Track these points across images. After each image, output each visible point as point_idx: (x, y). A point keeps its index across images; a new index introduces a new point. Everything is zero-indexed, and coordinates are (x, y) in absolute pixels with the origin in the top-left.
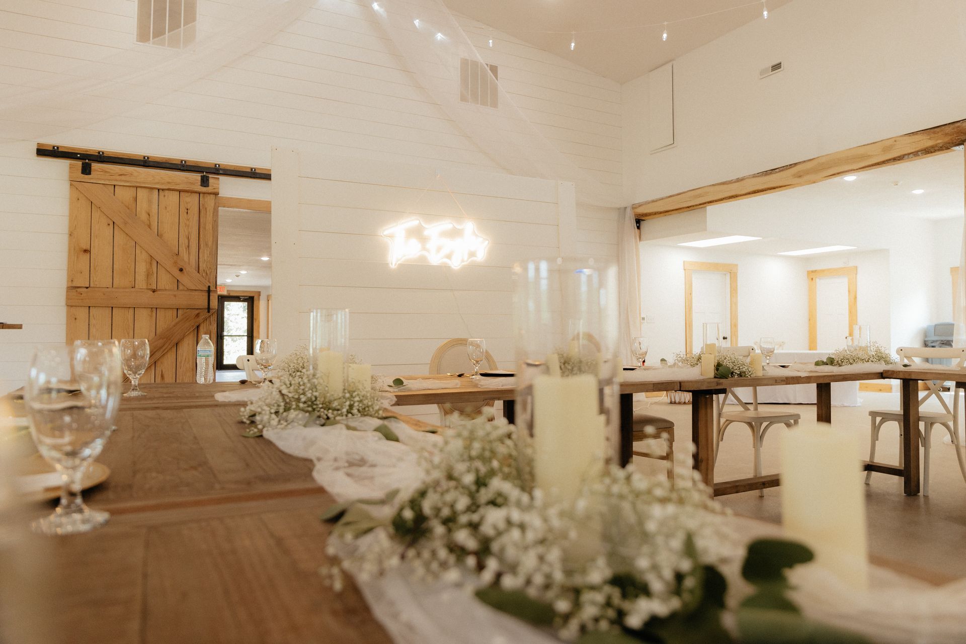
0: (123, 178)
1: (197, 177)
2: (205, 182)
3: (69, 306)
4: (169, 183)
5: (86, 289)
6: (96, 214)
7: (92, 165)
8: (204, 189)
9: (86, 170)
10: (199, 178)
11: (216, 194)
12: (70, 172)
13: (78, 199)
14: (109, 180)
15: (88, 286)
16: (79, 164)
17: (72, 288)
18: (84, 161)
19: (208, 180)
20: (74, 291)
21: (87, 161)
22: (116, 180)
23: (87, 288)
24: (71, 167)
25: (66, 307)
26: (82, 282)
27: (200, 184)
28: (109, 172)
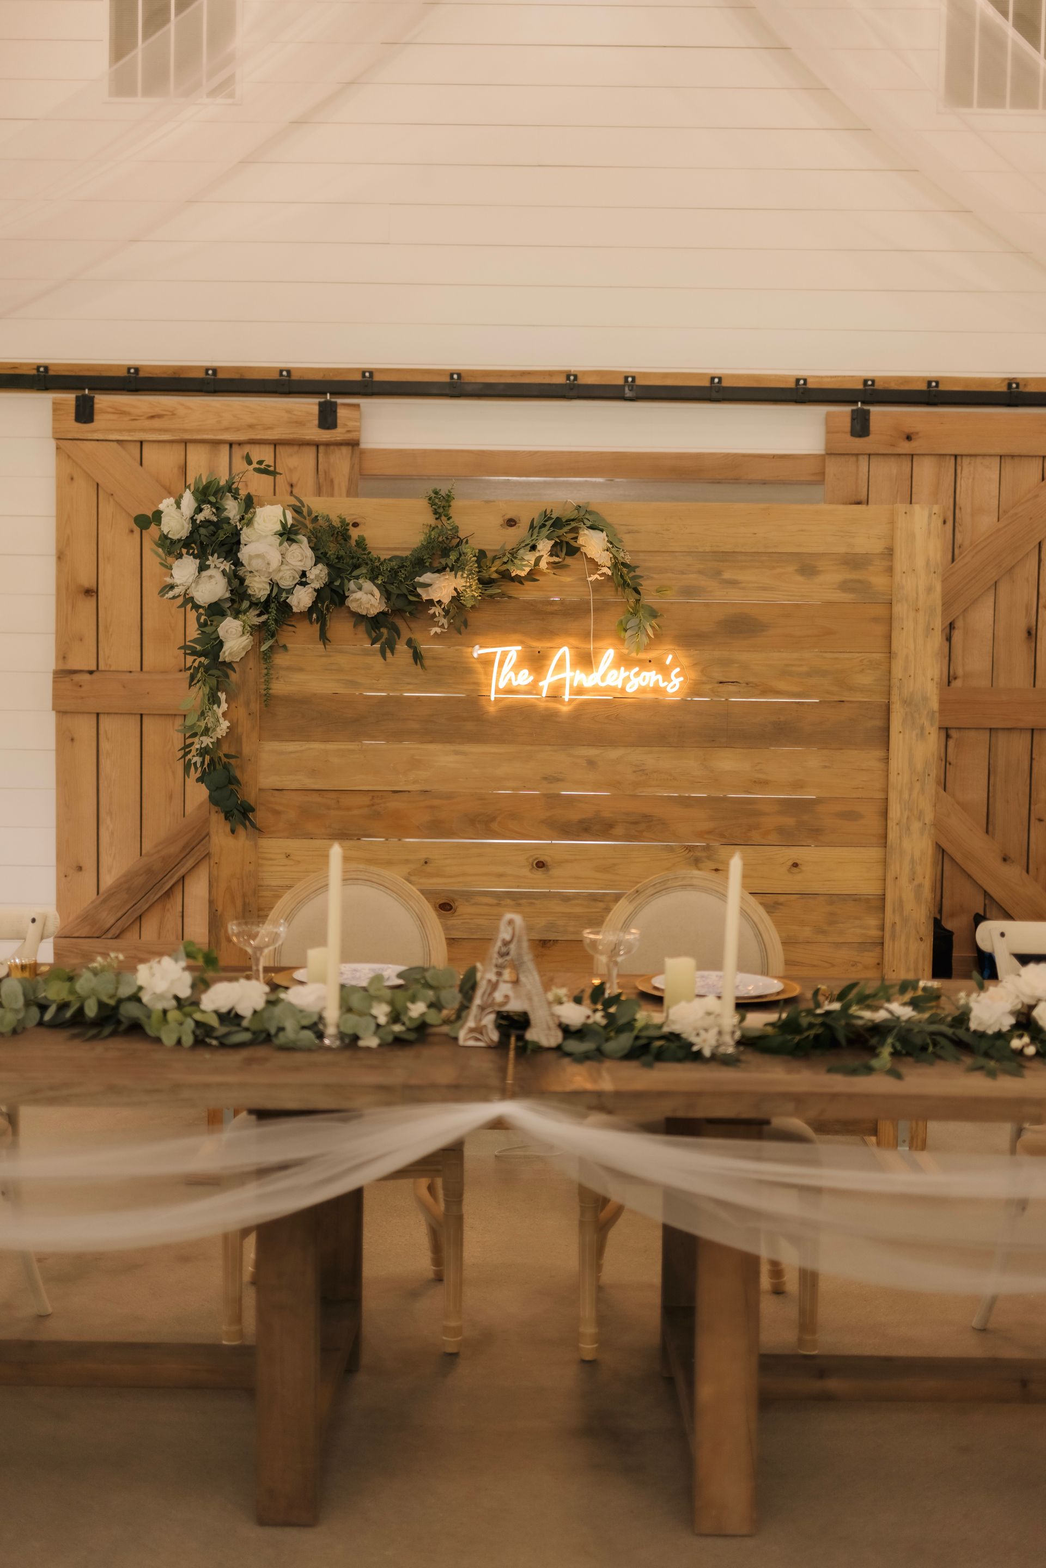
0: (157, 423)
1: (309, 406)
2: (327, 418)
3: (62, 712)
4: (251, 426)
5: (87, 677)
6: (107, 509)
7: (96, 401)
8: (326, 435)
9: (85, 413)
10: (315, 409)
11: (353, 444)
12: (54, 420)
13: (72, 479)
14: (129, 431)
15: (94, 668)
16: (69, 398)
17: (63, 674)
18: (80, 393)
19: (335, 412)
20: (67, 679)
21: (87, 391)
22: (143, 430)
23: (91, 672)
24: (57, 408)
25: (54, 713)
26: (82, 660)
27: (316, 422)
28: (129, 414)
